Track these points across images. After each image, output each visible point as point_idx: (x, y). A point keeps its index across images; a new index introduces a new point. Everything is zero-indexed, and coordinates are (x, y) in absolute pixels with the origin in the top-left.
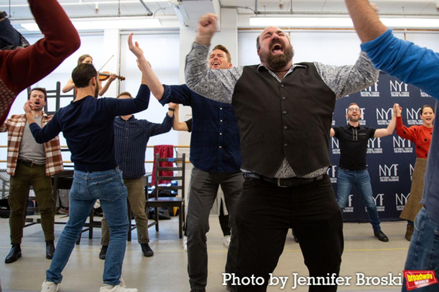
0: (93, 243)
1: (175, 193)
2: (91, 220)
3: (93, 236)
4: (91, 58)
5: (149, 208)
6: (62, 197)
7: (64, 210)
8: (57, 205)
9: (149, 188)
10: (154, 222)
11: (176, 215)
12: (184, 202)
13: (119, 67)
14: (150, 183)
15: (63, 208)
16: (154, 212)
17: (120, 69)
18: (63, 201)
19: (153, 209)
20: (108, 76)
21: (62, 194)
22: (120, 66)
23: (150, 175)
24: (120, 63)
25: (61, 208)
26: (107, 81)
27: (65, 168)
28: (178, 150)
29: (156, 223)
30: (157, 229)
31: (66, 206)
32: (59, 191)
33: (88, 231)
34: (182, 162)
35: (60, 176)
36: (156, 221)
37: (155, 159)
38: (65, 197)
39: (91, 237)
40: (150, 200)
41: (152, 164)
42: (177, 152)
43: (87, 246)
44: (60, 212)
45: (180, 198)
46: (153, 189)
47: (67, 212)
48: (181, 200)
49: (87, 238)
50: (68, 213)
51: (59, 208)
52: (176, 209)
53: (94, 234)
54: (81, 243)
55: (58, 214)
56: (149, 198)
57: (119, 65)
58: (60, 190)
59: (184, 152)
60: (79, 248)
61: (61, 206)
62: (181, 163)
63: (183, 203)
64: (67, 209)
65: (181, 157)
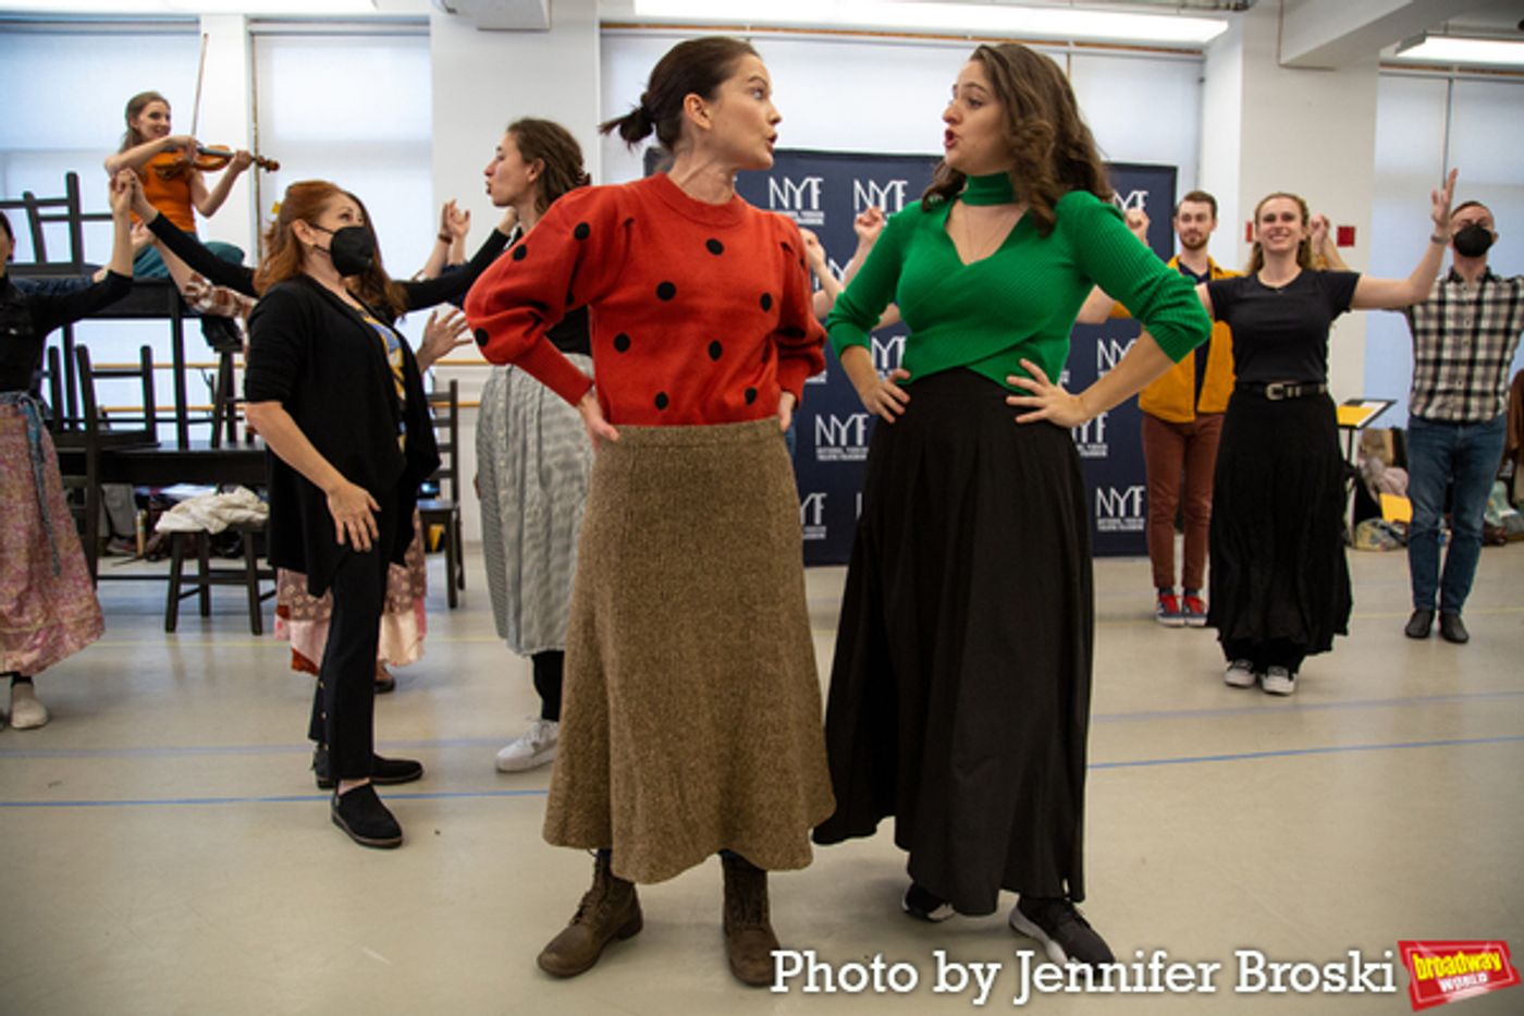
0: (214, 626)
1: (434, 490)
2: (204, 567)
3: (213, 609)
4: (165, 102)
6: (115, 510)
7: (124, 543)
8: (103, 531)
11: (439, 549)
12: (458, 511)
13: (253, 133)
15: (121, 537)
17: (256, 137)
18: (117, 518)
20: (226, 158)
21: (113, 500)
22: (256, 129)
24: (255, 120)
25: (116, 540)
26: (225, 171)
27: (115, 427)
28: (438, 371)
31: (128, 532)
32: (103, 493)
33: (197, 597)
34: (447, 403)
35: (105, 449)
38: (121, 508)
39: (205, 610)
42: (434, 379)
43: (198, 634)
44: (111, 548)
45: (446, 502)
47: (133, 548)
48: (449, 506)
49: (193, 613)
50: (136, 551)
51: (108, 540)
52: (437, 530)
53: (213, 603)
54: (179, 626)
55: (109, 554)
57: (253, 126)
58: (106, 487)
59: (453, 377)
60: (175, 640)
61: (113, 534)
62: (444, 406)
63: (454, 515)
64: (133, 540)
65: (446, 389)
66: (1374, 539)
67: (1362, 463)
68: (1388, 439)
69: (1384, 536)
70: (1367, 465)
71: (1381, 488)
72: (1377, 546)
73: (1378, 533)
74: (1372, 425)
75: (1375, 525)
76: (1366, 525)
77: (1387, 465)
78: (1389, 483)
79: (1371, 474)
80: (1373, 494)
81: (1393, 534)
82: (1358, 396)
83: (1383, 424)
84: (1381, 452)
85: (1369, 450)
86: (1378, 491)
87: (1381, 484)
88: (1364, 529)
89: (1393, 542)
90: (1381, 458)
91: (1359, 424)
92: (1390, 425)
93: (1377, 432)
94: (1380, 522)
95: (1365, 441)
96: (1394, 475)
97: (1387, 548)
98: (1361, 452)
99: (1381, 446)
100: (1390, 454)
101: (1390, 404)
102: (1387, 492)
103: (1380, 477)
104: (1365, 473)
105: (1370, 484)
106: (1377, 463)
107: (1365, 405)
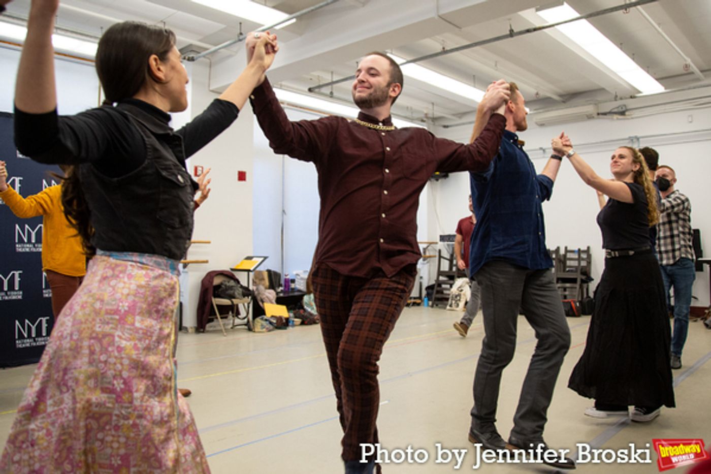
66: (263, 326)
67: (255, 288)
68: (266, 275)
69: (267, 324)
70: (257, 289)
71: (264, 300)
72: (264, 330)
73: (264, 323)
74: (258, 269)
75: (262, 319)
76: (258, 319)
77: (266, 288)
78: (267, 297)
79: (259, 294)
80: (261, 304)
81: (271, 323)
82: (251, 255)
83: (263, 268)
84: (263, 282)
85: (257, 281)
86: (263, 302)
87: (264, 298)
88: (258, 322)
89: (271, 327)
90: (263, 285)
91: (252, 269)
92: (266, 269)
93: (260, 272)
94: (265, 317)
95: (256, 277)
96: (270, 293)
97: (270, 331)
98: (254, 282)
99: (263, 279)
100: (267, 283)
101: (265, 258)
102: (267, 302)
103: (264, 294)
104: (256, 293)
105: (259, 298)
106: (262, 288)
107: (254, 259)
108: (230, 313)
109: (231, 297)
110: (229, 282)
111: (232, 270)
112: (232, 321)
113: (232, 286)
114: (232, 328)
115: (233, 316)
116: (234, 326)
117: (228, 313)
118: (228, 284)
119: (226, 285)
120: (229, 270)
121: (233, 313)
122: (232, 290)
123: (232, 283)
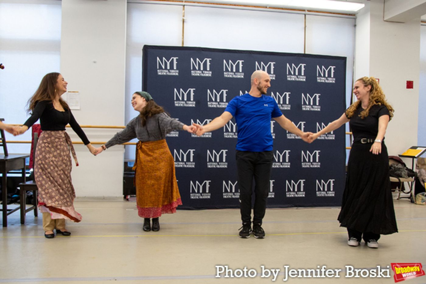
5: (27, 191)
9: (27, 171)
10: (32, 207)
14: (27, 166)
16: (33, 196)
19: (31, 193)
23: (28, 156)
29: (35, 207)
30: (36, 214)
36: (35, 205)
37: (33, 139)
40: (28, 183)
41: (30, 144)
46: (31, 172)
56: (27, 181)
66: (423, 200)
70: (419, 172)
71: (425, 181)
72: (424, 203)
73: (424, 198)
74: (421, 157)
75: (423, 195)
76: (419, 195)
79: (421, 175)
80: (422, 183)
82: (416, 145)
84: (425, 167)
85: (420, 166)
87: (425, 179)
88: (420, 197)
90: (425, 169)
91: (416, 156)
94: (425, 193)
95: (418, 162)
99: (425, 164)
103: (424, 176)
105: (420, 179)
106: (423, 171)
107: (418, 149)
108: (397, 188)
109: (399, 176)
110: (397, 165)
111: (400, 156)
112: (398, 194)
113: (400, 168)
114: (398, 199)
115: (399, 191)
116: (399, 198)
117: (396, 188)
118: (396, 167)
119: (395, 167)
120: (398, 156)
121: (399, 188)
122: (399, 171)
123: (400, 166)
